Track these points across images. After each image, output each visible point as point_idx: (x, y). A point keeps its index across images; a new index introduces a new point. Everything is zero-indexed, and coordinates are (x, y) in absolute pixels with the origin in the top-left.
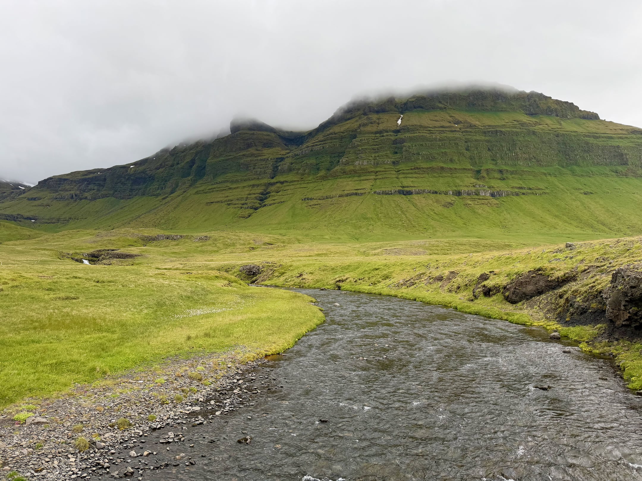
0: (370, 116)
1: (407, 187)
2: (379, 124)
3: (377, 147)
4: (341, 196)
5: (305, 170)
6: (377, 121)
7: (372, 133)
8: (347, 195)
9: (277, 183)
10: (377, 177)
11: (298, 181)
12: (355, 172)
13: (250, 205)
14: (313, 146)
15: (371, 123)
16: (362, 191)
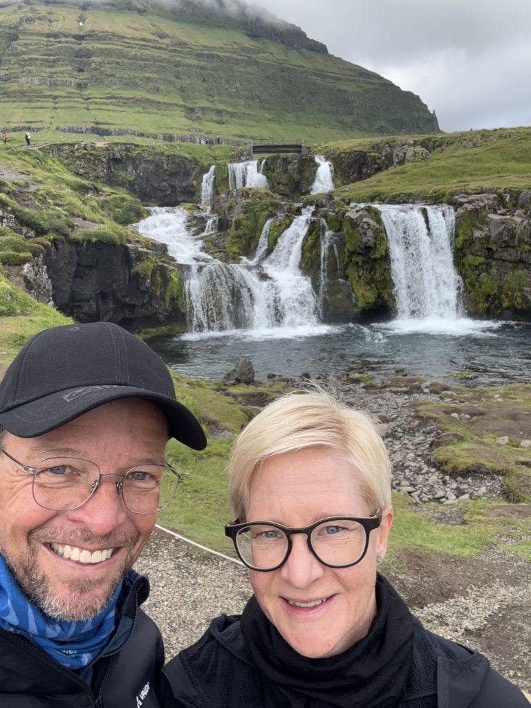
3: (52, 58)
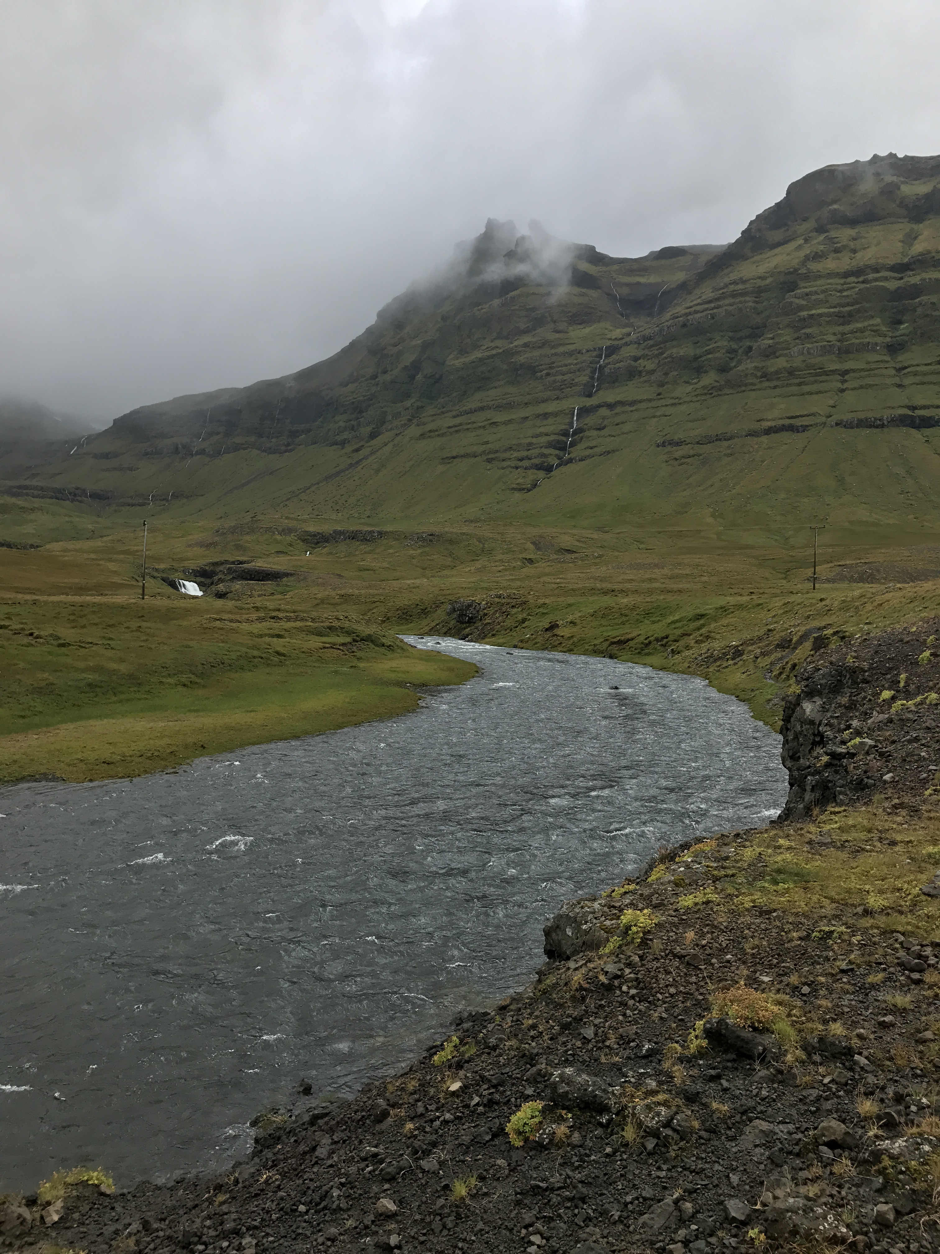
0: (833, 234)
1: (925, 407)
2: (854, 251)
4: (753, 434)
5: (666, 374)
6: (852, 245)
7: (837, 275)
8: (768, 431)
9: (599, 406)
10: (845, 386)
11: (650, 400)
12: (791, 372)
13: (536, 461)
14: (690, 314)
15: (837, 251)
16: (805, 421)
